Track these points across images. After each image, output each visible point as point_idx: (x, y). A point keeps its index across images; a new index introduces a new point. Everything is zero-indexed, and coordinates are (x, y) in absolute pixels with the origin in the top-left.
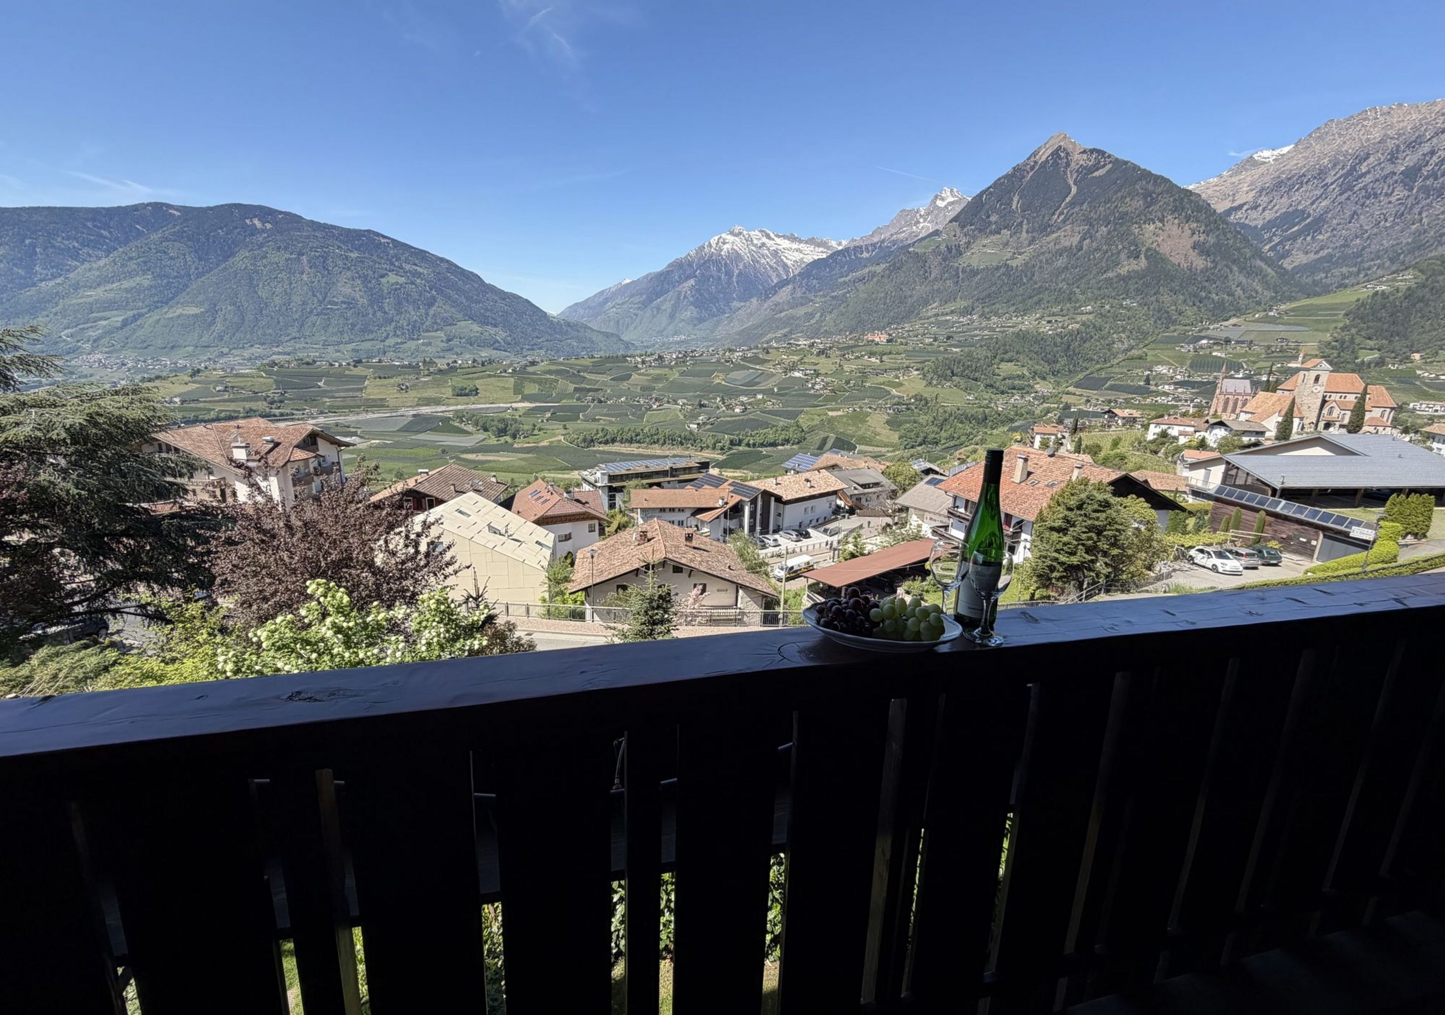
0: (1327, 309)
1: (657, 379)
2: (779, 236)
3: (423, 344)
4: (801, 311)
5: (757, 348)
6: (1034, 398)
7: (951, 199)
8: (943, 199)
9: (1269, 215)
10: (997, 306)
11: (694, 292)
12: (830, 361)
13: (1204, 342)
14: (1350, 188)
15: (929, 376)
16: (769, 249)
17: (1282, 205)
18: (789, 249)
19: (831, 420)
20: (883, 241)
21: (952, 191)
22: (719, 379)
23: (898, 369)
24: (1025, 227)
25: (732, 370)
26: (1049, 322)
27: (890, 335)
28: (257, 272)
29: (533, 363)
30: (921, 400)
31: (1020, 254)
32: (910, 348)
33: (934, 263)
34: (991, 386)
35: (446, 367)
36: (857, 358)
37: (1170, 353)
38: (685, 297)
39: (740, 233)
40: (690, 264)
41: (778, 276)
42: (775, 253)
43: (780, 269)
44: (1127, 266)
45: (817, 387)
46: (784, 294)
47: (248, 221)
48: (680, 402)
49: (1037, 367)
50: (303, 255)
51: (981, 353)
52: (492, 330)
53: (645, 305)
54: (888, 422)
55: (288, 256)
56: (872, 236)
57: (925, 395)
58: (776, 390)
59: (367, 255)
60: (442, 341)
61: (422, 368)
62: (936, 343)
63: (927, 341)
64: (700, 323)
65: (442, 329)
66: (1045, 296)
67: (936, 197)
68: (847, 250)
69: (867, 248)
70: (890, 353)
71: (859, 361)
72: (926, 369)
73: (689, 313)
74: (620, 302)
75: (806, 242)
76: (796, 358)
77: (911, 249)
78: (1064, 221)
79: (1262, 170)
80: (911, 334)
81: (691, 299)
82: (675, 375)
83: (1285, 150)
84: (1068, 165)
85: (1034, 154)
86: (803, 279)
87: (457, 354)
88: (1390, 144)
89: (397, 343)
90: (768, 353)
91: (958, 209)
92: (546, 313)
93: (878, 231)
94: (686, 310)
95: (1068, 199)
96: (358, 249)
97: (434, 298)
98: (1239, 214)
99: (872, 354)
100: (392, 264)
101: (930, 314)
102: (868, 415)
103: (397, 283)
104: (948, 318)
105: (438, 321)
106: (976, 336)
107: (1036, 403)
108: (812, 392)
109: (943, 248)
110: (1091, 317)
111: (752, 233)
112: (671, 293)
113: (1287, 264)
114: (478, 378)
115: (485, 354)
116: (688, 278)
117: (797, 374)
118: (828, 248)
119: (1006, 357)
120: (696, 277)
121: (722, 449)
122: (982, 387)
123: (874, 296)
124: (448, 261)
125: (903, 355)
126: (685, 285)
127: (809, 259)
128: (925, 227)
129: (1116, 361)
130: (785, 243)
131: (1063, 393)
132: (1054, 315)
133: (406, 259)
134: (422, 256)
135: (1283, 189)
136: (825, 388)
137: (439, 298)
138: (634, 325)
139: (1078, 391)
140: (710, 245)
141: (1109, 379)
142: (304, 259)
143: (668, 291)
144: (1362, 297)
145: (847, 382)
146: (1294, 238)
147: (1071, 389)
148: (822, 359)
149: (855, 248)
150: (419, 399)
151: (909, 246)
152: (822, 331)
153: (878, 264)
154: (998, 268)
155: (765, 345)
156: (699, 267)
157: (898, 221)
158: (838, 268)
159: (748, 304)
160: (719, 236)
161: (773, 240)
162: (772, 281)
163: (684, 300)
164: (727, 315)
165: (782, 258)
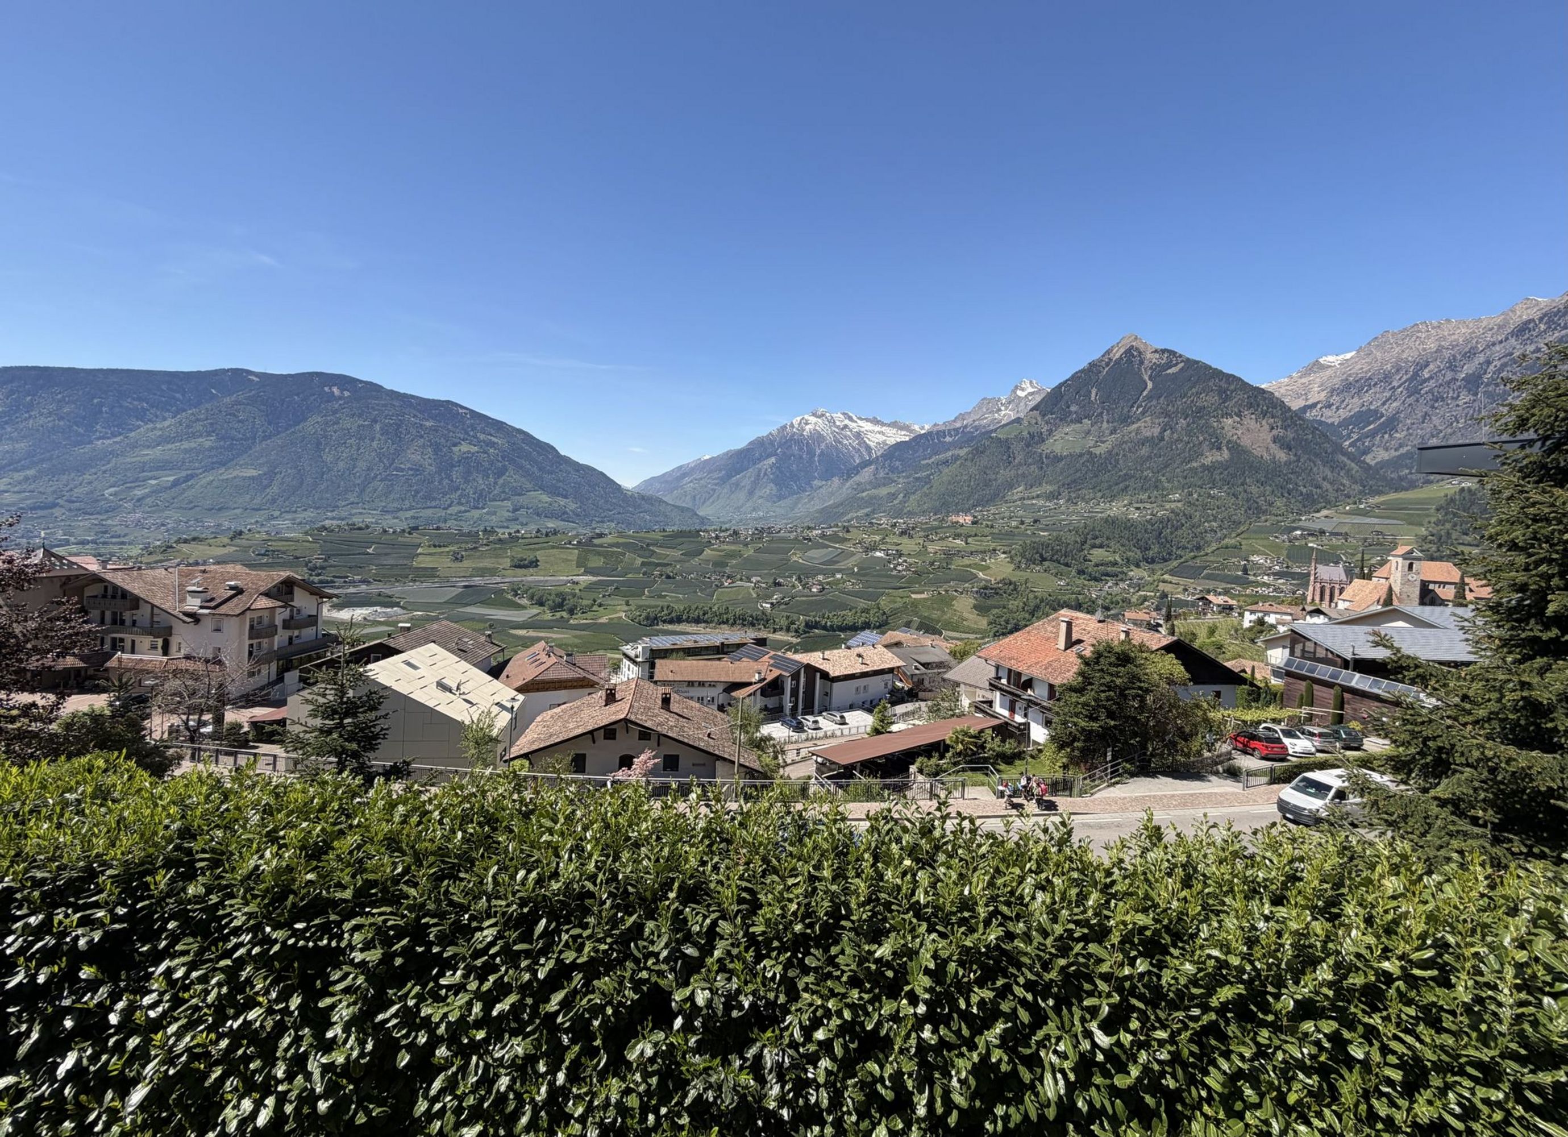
0: (1416, 504)
1: (732, 555)
2: (861, 419)
3: (487, 513)
4: (883, 491)
5: (837, 526)
6: (1129, 585)
7: (1031, 390)
8: (1023, 390)
9: (1343, 414)
10: (1084, 491)
11: (774, 470)
12: (913, 542)
13: (1299, 532)
14: (1417, 392)
15: (1017, 559)
16: (851, 430)
17: (1354, 405)
18: (872, 432)
19: (915, 604)
20: (966, 427)
21: (1031, 382)
22: (796, 557)
23: (985, 552)
24: (1105, 417)
25: (810, 548)
26: (1138, 509)
27: (975, 517)
28: (326, 437)
29: (602, 535)
30: (1009, 584)
31: (1103, 442)
32: (996, 531)
33: (1017, 447)
34: (1083, 572)
35: (507, 537)
36: (941, 539)
37: (1265, 542)
38: (765, 474)
39: (823, 415)
40: (771, 443)
41: (861, 456)
42: (858, 435)
43: (863, 450)
44: (1210, 457)
45: (900, 568)
46: (866, 474)
47: (325, 388)
48: (754, 580)
49: (1129, 554)
50: (377, 422)
51: (1071, 538)
52: (562, 502)
53: (723, 481)
54: (975, 607)
55: (361, 422)
56: (954, 421)
57: (1013, 579)
58: (856, 569)
59: (442, 424)
60: (508, 510)
61: (481, 537)
62: (1023, 527)
63: (1014, 524)
64: (780, 500)
65: (509, 499)
66: (1131, 483)
67: (1016, 387)
68: (929, 433)
69: (949, 433)
70: (976, 535)
71: (944, 543)
72: (1013, 552)
73: (769, 489)
74: (697, 477)
75: (889, 425)
76: (877, 538)
77: (994, 435)
78: (1143, 413)
79: (1329, 372)
80: (997, 516)
81: (771, 476)
82: (749, 552)
83: (1348, 356)
84: (1142, 362)
85: (1108, 352)
86: (886, 460)
87: (521, 524)
88: (1447, 354)
89: (460, 511)
90: (848, 531)
91: (1038, 398)
92: (619, 486)
93: (962, 417)
94: (766, 487)
95: (1145, 393)
96: (434, 419)
97: (505, 468)
98: (1314, 412)
99: (957, 536)
100: (467, 433)
101: (1015, 497)
102: (954, 598)
103: (469, 452)
104: (1034, 502)
105: (507, 490)
106: (1064, 520)
107: (1132, 590)
108: (894, 573)
109: (1025, 434)
110: (1179, 505)
111: (835, 415)
112: (750, 470)
113: (1368, 459)
114: (540, 549)
115: (551, 524)
116: (769, 456)
117: (878, 554)
118: (911, 431)
119: (1098, 542)
120: (776, 455)
121: (796, 631)
122: (1074, 573)
123: (957, 478)
124: (523, 432)
125: (990, 538)
126: (765, 462)
127: (891, 441)
128: (1007, 414)
129: (1210, 550)
130: (867, 426)
131: (1159, 581)
132: (1141, 502)
133: (482, 429)
134: (499, 426)
135: (1353, 390)
136: (907, 569)
137: (511, 468)
138: (710, 500)
139: (1175, 579)
140: (792, 426)
141: (1205, 568)
142: (378, 427)
143: (748, 468)
144: (1450, 493)
145: (932, 564)
146: (1373, 434)
147: (1166, 577)
148: (905, 540)
149: (938, 432)
150: (474, 569)
151: (992, 431)
152: (905, 511)
153: (961, 448)
154: (1081, 455)
155: (845, 524)
156: (780, 445)
157: (980, 408)
158: (921, 450)
159: (829, 482)
160: (801, 417)
161: (855, 421)
162: (855, 461)
163: (764, 477)
164: (807, 493)
165: (865, 439)
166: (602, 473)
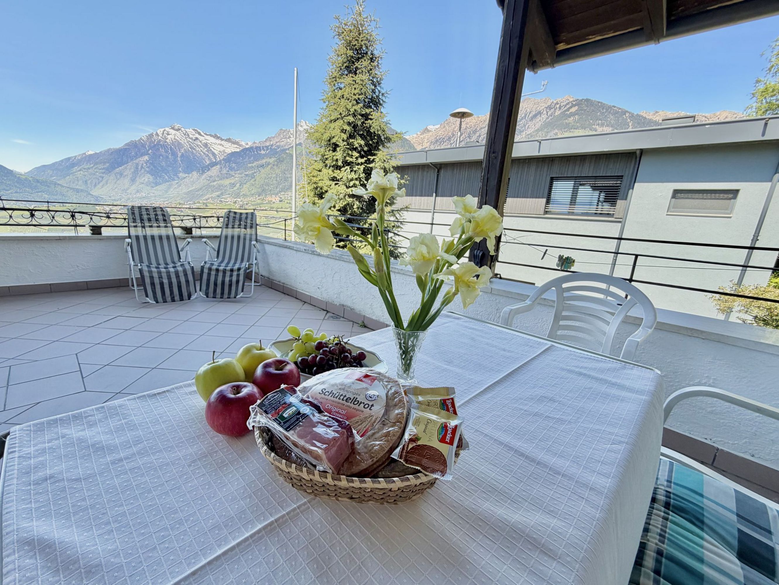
2: (207, 135)
4: (227, 182)
5: (199, 203)
7: (306, 127)
8: (302, 126)
11: (148, 165)
16: (201, 142)
18: (215, 144)
20: (272, 145)
21: (306, 123)
27: (281, 198)
36: (264, 210)
38: (142, 167)
39: (179, 129)
40: (143, 146)
41: (210, 159)
43: (210, 155)
46: (214, 171)
53: (109, 170)
56: (265, 141)
64: (156, 186)
67: (298, 125)
68: (252, 148)
69: (263, 148)
70: (282, 208)
73: (148, 178)
74: (86, 167)
75: (226, 140)
77: (287, 151)
81: (147, 169)
83: (438, 127)
86: (226, 163)
93: (269, 139)
94: (144, 176)
99: (272, 208)
109: (304, 152)
111: (188, 130)
112: (130, 164)
116: (142, 155)
118: (240, 145)
120: (149, 154)
123: (270, 176)
126: (140, 159)
127: (229, 151)
130: (212, 140)
135: (438, 143)
138: (101, 184)
140: (157, 134)
143: (127, 163)
149: (256, 147)
151: (286, 149)
152: (241, 194)
153: (270, 158)
155: (205, 202)
156: (150, 148)
157: (279, 135)
158: (247, 158)
159: (190, 175)
160: (164, 129)
161: (203, 136)
162: (206, 162)
163: (141, 169)
164: (176, 182)
165: (211, 148)
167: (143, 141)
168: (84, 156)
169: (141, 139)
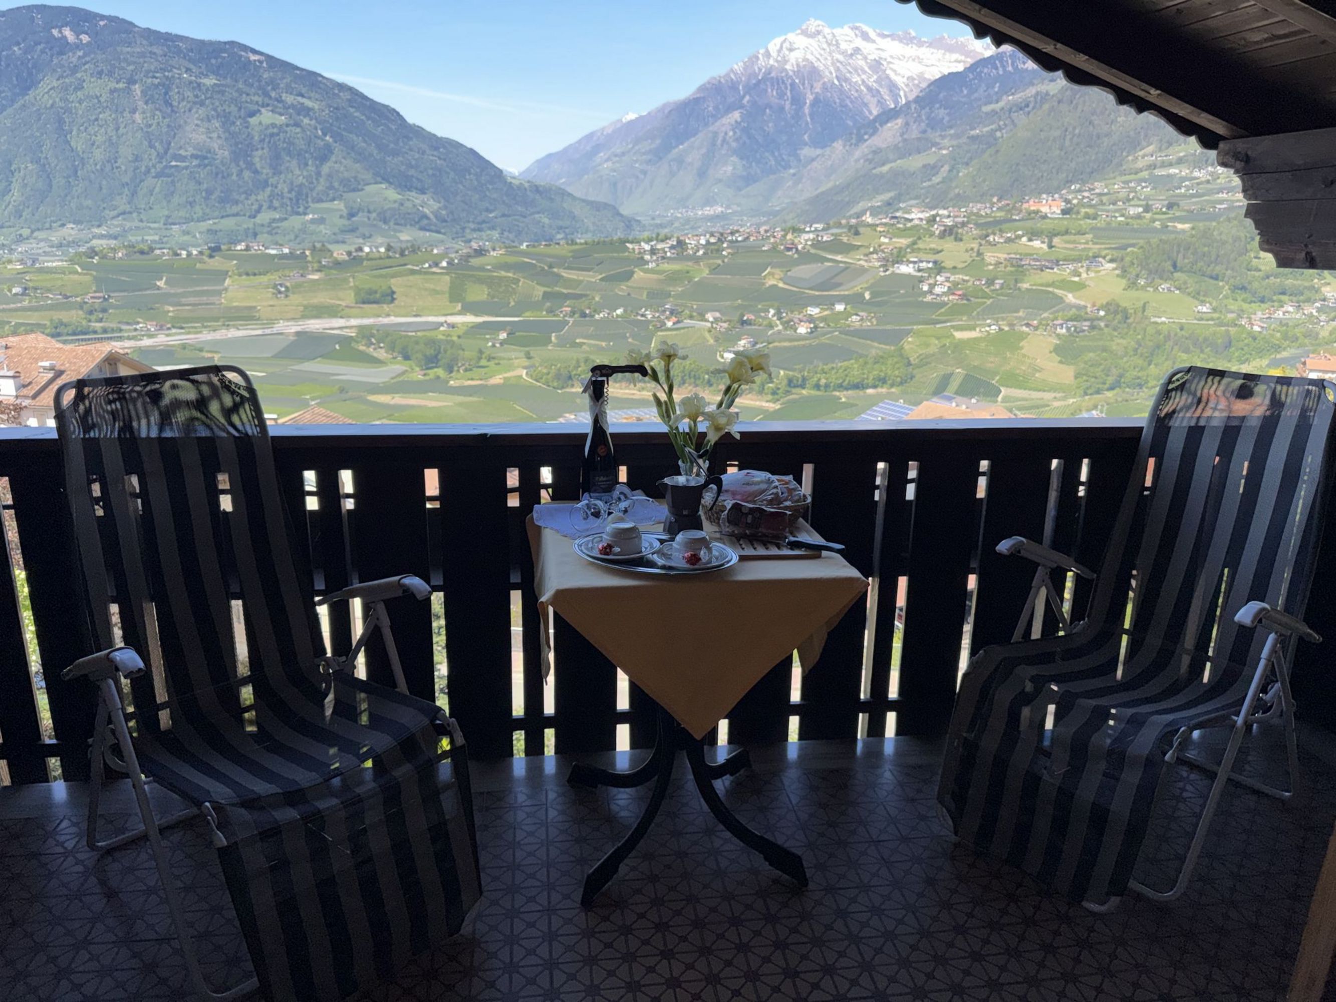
1: (674, 278)
2: (884, 35)
3: (313, 221)
4: (915, 162)
5: (839, 225)
6: (1319, 310)
11: (738, 133)
12: (962, 246)
15: (1134, 271)
16: (865, 58)
18: (902, 57)
19: (959, 346)
22: (773, 279)
23: (1079, 260)
25: (797, 263)
27: (1068, 201)
28: (68, 110)
29: (480, 252)
30: (1116, 312)
32: (1101, 224)
34: (1243, 288)
35: (346, 257)
36: (1009, 240)
38: (724, 140)
39: (818, 33)
40: (733, 86)
41: (881, 103)
42: (876, 65)
43: (884, 92)
45: (938, 290)
46: (890, 133)
47: (55, 32)
48: (710, 316)
50: (135, 82)
51: (1229, 232)
52: (416, 198)
53: (658, 155)
54: (1057, 350)
55: (113, 85)
57: (1124, 304)
58: (867, 296)
59: (229, 81)
60: (341, 217)
61: (309, 258)
62: (1148, 215)
63: (1133, 211)
64: (747, 186)
65: (340, 198)
68: (999, 56)
70: (1067, 232)
71: (1013, 247)
72: (1128, 259)
73: (730, 167)
74: (619, 151)
75: (930, 45)
76: (903, 242)
80: (1105, 199)
81: (734, 145)
82: (702, 273)
86: (923, 108)
87: (364, 237)
89: (274, 220)
90: (857, 233)
92: (501, 171)
94: (726, 163)
96: (216, 73)
97: (329, 149)
99: (1033, 234)
100: (266, 94)
101: (1140, 164)
102: (1023, 336)
103: (273, 125)
104: (1173, 171)
105: (336, 185)
106: (1221, 202)
107: (1323, 318)
108: (929, 298)
111: (838, 31)
112: (701, 136)
114: (394, 276)
115: (405, 236)
116: (729, 109)
117: (905, 269)
120: (742, 107)
121: (774, 393)
122: (1226, 291)
123: (1043, 135)
124: (351, 89)
125: (1089, 236)
126: (724, 121)
127: (934, 73)
130: (894, 48)
133: (288, 86)
134: (312, 80)
136: (951, 291)
137: (337, 148)
138: (640, 190)
140: (768, 55)
142: (137, 88)
143: (697, 132)
145: (991, 282)
148: (949, 244)
150: (306, 307)
152: (951, 195)
155: (853, 221)
156: (749, 89)
158: (983, 87)
159: (828, 151)
160: (783, 38)
161: (874, 42)
162: (870, 113)
163: (722, 145)
164: (792, 171)
165: (888, 72)
166: (472, 152)
167: (736, 74)
168: (619, 125)
169: (732, 70)
